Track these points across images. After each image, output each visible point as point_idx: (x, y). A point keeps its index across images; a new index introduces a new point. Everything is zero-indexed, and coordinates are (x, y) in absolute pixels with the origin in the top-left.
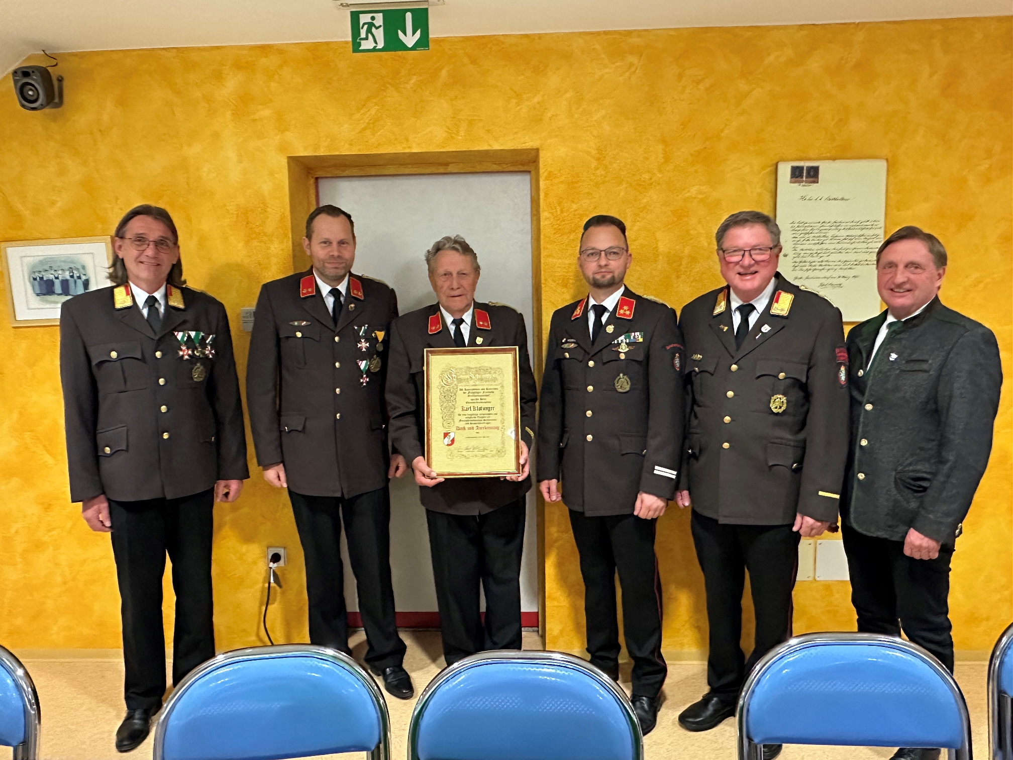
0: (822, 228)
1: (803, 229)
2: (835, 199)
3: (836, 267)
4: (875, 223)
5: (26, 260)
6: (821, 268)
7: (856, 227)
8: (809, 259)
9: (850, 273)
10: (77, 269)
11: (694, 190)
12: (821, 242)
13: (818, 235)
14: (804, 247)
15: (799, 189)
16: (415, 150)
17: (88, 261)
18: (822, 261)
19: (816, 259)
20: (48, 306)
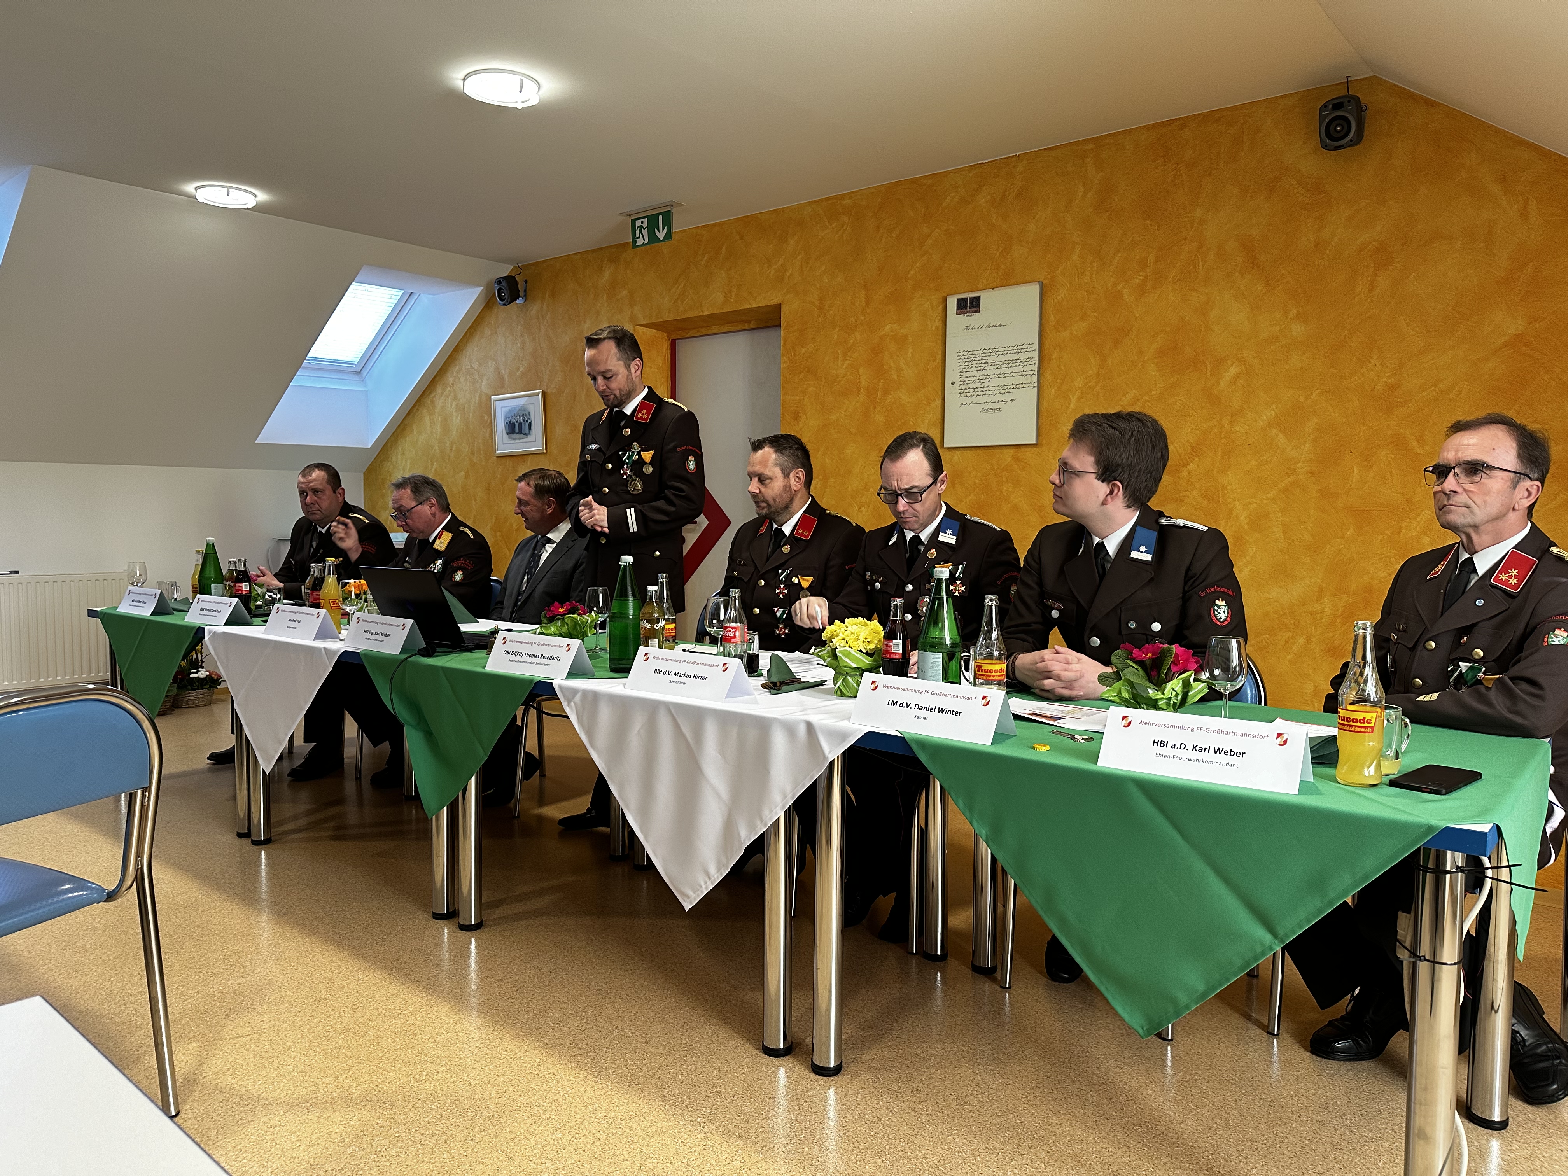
0: (984, 355)
1: (967, 357)
2: (993, 326)
3: (995, 392)
4: (1030, 346)
5: (503, 409)
6: (983, 393)
7: (1012, 352)
8: (972, 386)
9: (1008, 397)
10: (526, 415)
11: (888, 328)
12: (982, 368)
13: (980, 362)
14: (968, 374)
15: (964, 320)
16: (706, 313)
17: (531, 409)
18: (983, 387)
19: (979, 385)
20: (512, 442)
